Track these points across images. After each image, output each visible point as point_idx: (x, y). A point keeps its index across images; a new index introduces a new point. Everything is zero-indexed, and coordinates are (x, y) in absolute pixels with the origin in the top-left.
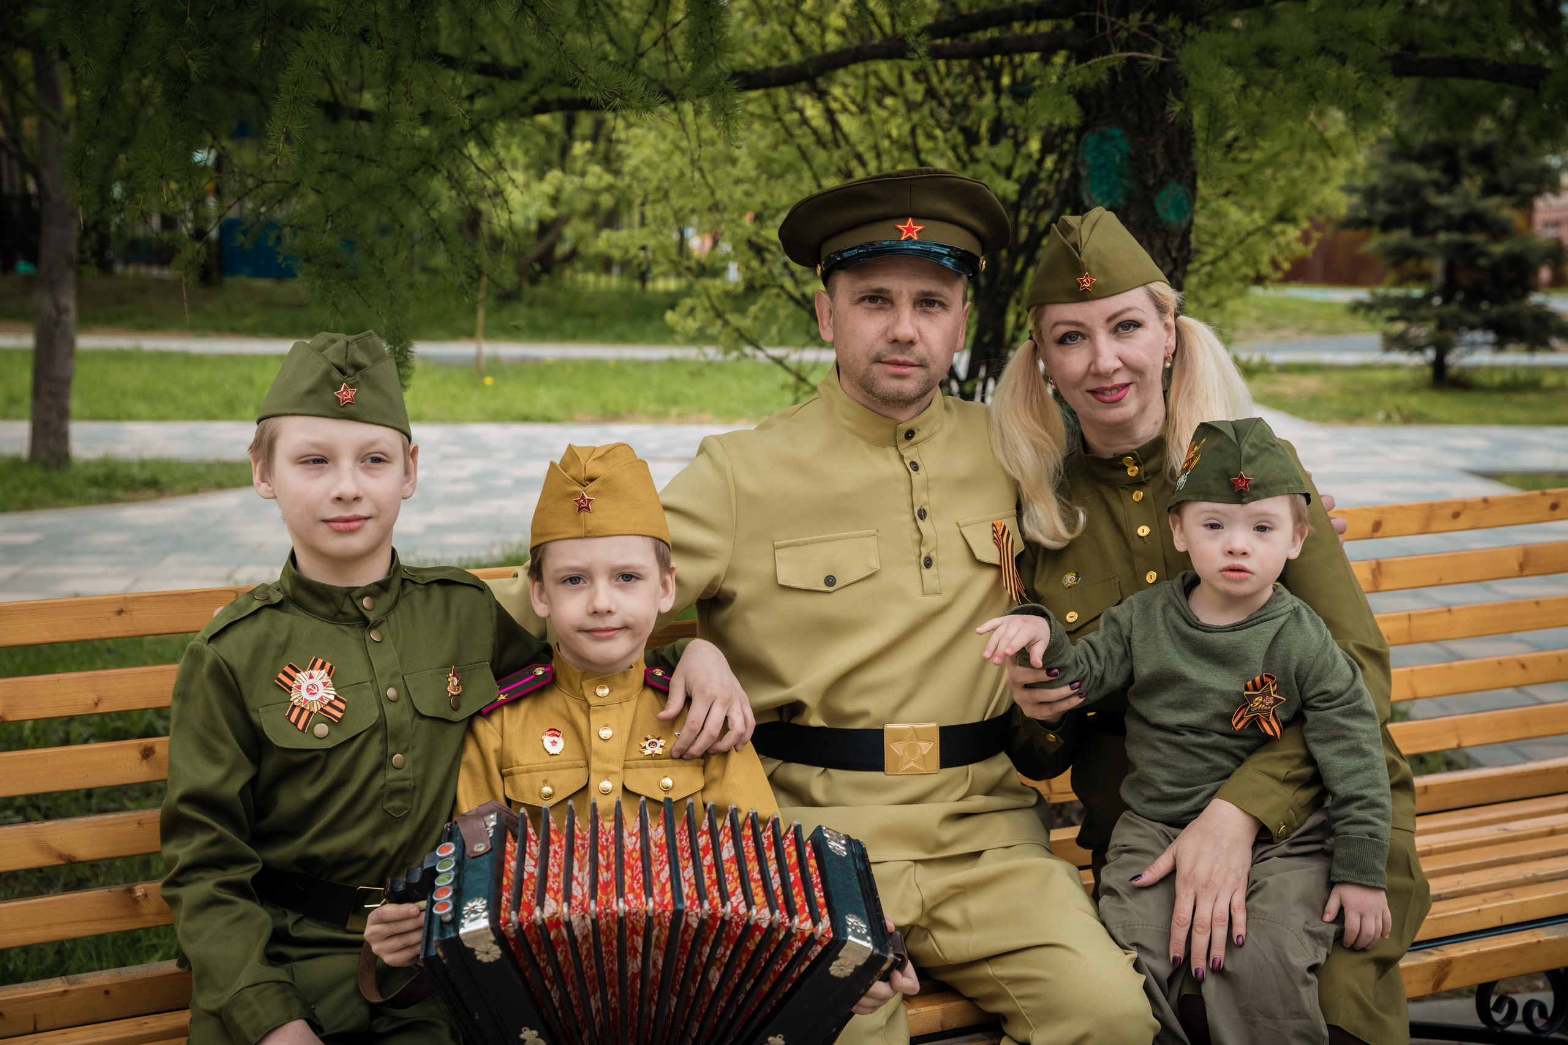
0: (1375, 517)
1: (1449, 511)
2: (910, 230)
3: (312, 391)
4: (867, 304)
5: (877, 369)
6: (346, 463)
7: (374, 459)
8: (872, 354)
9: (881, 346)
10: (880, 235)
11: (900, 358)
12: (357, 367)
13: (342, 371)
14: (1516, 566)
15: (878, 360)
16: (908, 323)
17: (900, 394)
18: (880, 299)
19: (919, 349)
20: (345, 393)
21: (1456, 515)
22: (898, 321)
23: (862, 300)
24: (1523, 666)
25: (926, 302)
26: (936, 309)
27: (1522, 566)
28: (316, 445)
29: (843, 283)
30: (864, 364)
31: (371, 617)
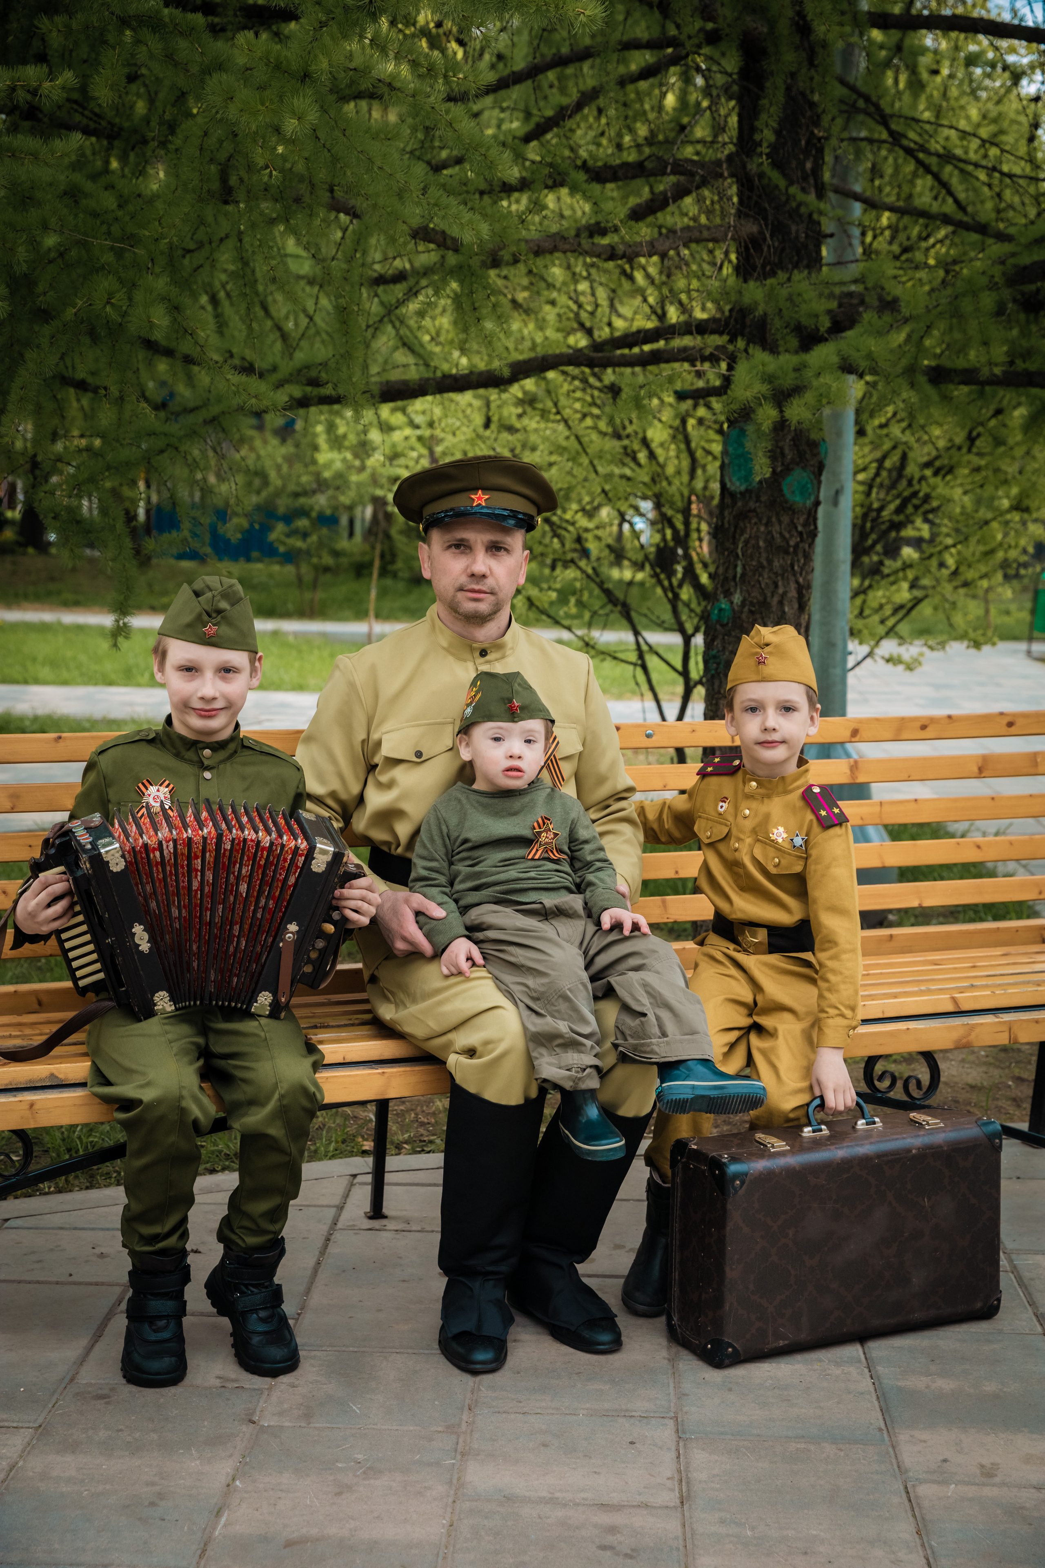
0: (854, 725)
1: (919, 724)
2: (480, 498)
3: (189, 625)
4: (453, 549)
5: (460, 595)
6: (209, 674)
7: (226, 670)
8: (457, 585)
9: (463, 579)
10: (458, 502)
11: (476, 587)
12: (219, 612)
13: (209, 615)
14: (975, 769)
15: (461, 589)
16: (482, 562)
17: (476, 612)
18: (462, 546)
19: (490, 582)
20: (210, 629)
21: (924, 727)
22: (474, 561)
23: (450, 547)
24: (979, 847)
25: (495, 548)
26: (503, 552)
27: (980, 770)
28: (190, 661)
29: (436, 536)
30: (451, 591)
31: (206, 763)
